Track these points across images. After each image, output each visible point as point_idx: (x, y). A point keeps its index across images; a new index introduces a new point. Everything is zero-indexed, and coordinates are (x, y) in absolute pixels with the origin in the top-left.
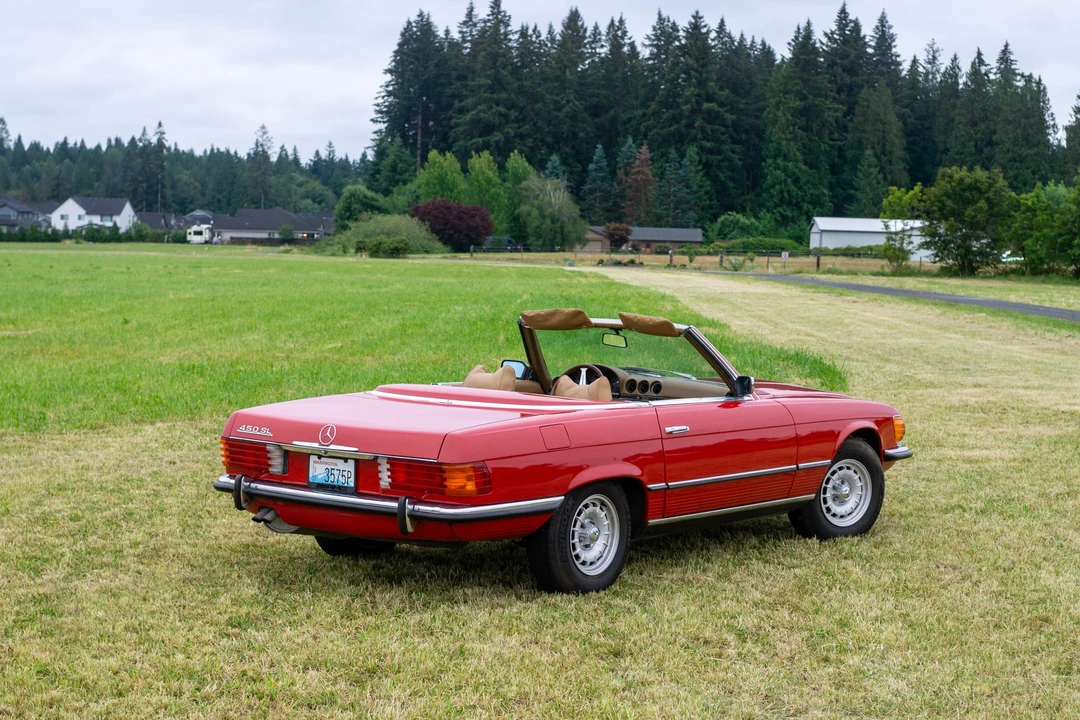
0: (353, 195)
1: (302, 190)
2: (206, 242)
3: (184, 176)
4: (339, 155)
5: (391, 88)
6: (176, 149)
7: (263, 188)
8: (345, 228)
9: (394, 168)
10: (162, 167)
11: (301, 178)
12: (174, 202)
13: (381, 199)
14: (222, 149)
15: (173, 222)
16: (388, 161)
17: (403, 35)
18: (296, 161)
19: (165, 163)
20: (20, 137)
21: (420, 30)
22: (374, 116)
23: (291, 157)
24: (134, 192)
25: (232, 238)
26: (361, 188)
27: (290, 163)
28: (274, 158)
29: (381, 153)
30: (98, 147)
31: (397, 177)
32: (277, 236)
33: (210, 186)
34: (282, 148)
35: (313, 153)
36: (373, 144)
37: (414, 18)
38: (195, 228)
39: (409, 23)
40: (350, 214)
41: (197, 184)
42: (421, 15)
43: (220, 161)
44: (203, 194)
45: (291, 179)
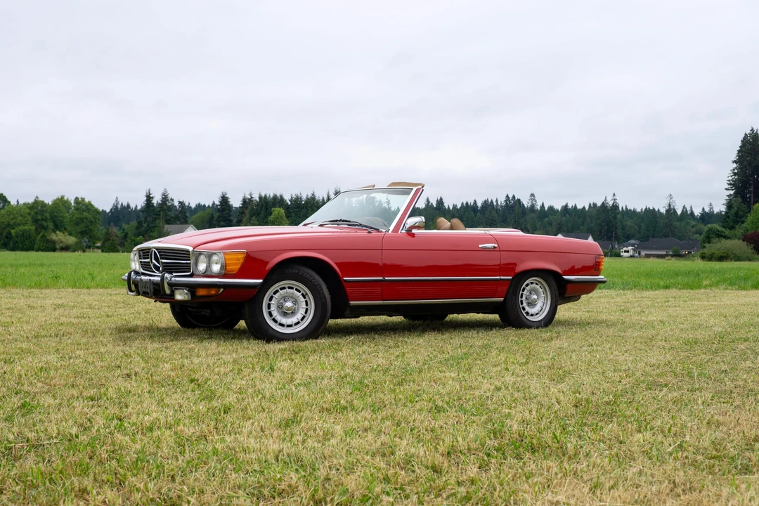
0: (710, 229)
1: (694, 229)
2: (631, 256)
3: (629, 223)
4: (716, 210)
5: (736, 171)
6: (626, 208)
7: (670, 228)
8: (704, 247)
9: (736, 215)
10: (615, 218)
11: (693, 223)
12: (623, 236)
13: (727, 232)
14: (651, 208)
15: (616, 246)
16: (733, 211)
17: (742, 141)
18: (692, 213)
19: (619, 216)
20: (543, 204)
21: (752, 138)
22: (727, 186)
23: (689, 212)
24: (600, 231)
25: (646, 254)
26: (717, 226)
27: (688, 215)
28: (679, 212)
29: (729, 205)
30: (584, 208)
31: (738, 219)
32: (671, 253)
33: (643, 228)
34: (684, 207)
35: (701, 209)
36: (725, 202)
37: (748, 132)
38: (625, 249)
39: (746, 135)
40: (708, 239)
41: (636, 227)
42: (752, 130)
43: (650, 214)
44: (639, 232)
45: (688, 223)
